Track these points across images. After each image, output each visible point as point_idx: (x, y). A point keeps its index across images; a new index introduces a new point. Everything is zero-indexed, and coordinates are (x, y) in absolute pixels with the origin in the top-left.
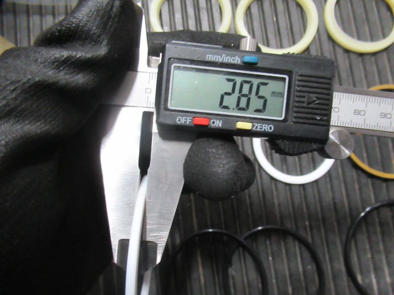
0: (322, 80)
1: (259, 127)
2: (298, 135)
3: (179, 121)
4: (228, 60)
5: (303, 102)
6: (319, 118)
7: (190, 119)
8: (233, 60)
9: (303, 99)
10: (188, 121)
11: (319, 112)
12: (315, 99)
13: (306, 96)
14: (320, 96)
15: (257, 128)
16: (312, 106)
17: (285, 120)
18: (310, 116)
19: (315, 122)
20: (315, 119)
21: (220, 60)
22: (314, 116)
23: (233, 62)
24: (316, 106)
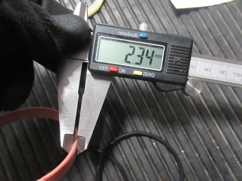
0: (185, 49)
1: (146, 74)
2: (169, 80)
3: (101, 68)
4: (131, 35)
5: (173, 61)
6: (181, 71)
7: (107, 68)
8: (134, 35)
9: (173, 60)
10: (106, 68)
11: (181, 67)
12: (180, 60)
13: (175, 58)
14: (183, 58)
15: (145, 75)
16: (178, 63)
17: (162, 71)
18: (176, 69)
19: (179, 73)
20: (180, 71)
21: (126, 35)
22: (179, 70)
23: (134, 37)
24: (181, 64)
